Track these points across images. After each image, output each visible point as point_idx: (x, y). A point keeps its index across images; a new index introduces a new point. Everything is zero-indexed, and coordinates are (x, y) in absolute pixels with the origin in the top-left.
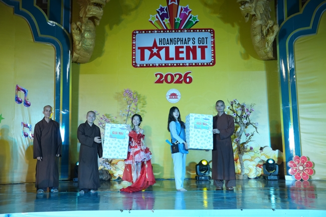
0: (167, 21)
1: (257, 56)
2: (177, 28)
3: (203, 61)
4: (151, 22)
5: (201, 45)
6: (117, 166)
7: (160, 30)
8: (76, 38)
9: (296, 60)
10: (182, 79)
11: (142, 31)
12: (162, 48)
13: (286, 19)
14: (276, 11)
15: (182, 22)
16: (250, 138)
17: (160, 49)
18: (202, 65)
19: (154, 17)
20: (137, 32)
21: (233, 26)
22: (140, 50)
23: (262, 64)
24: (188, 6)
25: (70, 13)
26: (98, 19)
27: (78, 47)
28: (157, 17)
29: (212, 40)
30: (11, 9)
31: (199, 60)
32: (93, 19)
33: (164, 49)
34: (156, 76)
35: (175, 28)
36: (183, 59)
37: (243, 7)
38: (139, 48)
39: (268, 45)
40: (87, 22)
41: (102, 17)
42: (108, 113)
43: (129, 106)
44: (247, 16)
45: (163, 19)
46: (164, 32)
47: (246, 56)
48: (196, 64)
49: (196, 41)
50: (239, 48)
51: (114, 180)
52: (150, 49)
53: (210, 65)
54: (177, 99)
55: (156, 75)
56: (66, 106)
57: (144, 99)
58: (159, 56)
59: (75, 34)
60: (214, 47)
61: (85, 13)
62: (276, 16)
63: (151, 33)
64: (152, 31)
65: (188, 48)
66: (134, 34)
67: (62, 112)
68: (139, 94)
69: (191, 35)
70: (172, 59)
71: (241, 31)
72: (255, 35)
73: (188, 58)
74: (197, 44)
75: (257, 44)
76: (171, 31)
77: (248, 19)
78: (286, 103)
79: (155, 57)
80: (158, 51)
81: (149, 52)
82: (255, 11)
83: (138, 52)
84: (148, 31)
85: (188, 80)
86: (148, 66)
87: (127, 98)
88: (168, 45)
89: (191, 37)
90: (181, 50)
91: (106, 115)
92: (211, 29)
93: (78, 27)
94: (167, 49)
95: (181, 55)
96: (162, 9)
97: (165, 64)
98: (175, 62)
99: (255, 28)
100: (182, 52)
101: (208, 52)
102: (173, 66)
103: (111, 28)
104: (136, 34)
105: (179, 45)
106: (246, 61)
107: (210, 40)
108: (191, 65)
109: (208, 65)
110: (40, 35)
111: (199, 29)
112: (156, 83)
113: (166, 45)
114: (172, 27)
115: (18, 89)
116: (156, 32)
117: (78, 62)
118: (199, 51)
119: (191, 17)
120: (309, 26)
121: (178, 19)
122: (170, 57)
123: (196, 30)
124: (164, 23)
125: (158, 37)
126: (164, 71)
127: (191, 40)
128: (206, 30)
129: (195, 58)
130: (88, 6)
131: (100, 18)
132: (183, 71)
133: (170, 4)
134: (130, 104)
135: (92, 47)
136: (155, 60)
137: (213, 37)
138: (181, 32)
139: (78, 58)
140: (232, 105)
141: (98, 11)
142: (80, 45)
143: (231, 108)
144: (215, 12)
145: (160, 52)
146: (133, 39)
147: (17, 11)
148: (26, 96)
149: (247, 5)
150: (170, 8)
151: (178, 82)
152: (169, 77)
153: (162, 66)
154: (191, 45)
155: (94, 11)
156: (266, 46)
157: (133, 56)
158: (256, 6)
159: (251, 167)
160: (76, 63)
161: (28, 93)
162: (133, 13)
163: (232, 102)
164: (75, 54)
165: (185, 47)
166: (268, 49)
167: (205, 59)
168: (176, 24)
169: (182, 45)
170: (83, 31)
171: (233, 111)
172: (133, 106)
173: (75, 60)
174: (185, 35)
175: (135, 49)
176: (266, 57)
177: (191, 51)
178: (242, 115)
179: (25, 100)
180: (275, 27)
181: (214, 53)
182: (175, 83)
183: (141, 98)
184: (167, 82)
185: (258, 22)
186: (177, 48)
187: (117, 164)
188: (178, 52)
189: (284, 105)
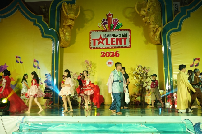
0: (106, 26)
1: (152, 43)
2: (112, 29)
3: (125, 45)
4: (99, 26)
5: (124, 37)
7: (103, 30)
8: (62, 35)
9: (171, 44)
10: (114, 54)
11: (94, 31)
12: (104, 39)
13: (167, 23)
14: (161, 20)
15: (114, 26)
16: (148, 84)
17: (103, 39)
18: (124, 48)
19: (100, 24)
20: (92, 32)
21: (140, 27)
22: (93, 41)
23: (155, 46)
24: (117, 18)
25: (59, 23)
26: (72, 26)
27: (62, 40)
28: (102, 24)
29: (130, 35)
30: (32, 23)
31: (123, 45)
32: (70, 26)
33: (105, 40)
35: (111, 29)
36: (115, 44)
37: (144, 18)
38: (93, 39)
39: (156, 37)
40: (67, 28)
41: (74, 25)
42: (78, 72)
44: (146, 23)
45: (105, 25)
46: (105, 31)
47: (146, 43)
48: (121, 47)
49: (121, 35)
50: (143, 39)
52: (98, 40)
53: (128, 47)
54: (111, 65)
55: (101, 53)
56: (57, 69)
57: (95, 65)
58: (103, 44)
59: (61, 33)
60: (130, 39)
61: (66, 23)
62: (162, 22)
63: (99, 32)
64: (99, 31)
65: (117, 39)
66: (90, 33)
67: (55, 72)
68: (93, 62)
69: (119, 32)
70: (109, 45)
71: (144, 30)
72: (150, 32)
73: (117, 44)
74: (122, 37)
75: (152, 37)
76: (109, 31)
77: (146, 24)
78: (166, 66)
79: (101, 44)
80: (102, 41)
81: (98, 41)
82: (150, 20)
83: (92, 41)
84: (97, 31)
85: (117, 55)
86: (97, 48)
87: (86, 64)
88: (107, 38)
89: (119, 33)
90: (114, 40)
91: (77, 73)
92: (129, 29)
93: (62, 30)
94: (107, 40)
95: (114, 43)
96: (104, 20)
97: (106, 47)
98: (111, 46)
99: (150, 29)
100: (114, 41)
101: (127, 41)
102: (110, 48)
103: (79, 30)
104: (91, 32)
105: (113, 37)
106: (147, 45)
107: (128, 35)
108: (119, 47)
109: (127, 47)
110: (45, 35)
111: (123, 30)
112: (101, 56)
113: (106, 38)
114: (109, 28)
115: (35, 61)
116: (101, 31)
117: (63, 47)
118: (123, 40)
119: (119, 24)
120: (177, 27)
121: (112, 25)
122: (108, 43)
123: (121, 30)
124: (105, 27)
125: (102, 34)
126: (105, 51)
127: (119, 35)
128: (126, 30)
129: (121, 44)
130: (67, 20)
131: (73, 25)
132: (114, 50)
133: (108, 17)
134: (88, 67)
135: (69, 40)
136: (101, 45)
137: (130, 33)
138: (114, 31)
139: (63, 45)
140: (139, 67)
141: (72, 22)
142: (63, 39)
143: (138, 69)
144: (131, 21)
145: (104, 41)
146: (90, 35)
147: (35, 24)
148: (38, 64)
149: (145, 17)
150: (108, 19)
151: (112, 56)
152: (108, 54)
153: (104, 48)
154: (119, 37)
155: (70, 22)
156: (155, 38)
157: (90, 43)
158: (150, 18)
159: (149, 99)
160: (62, 47)
161: (39, 63)
162: (90, 22)
163: (138, 66)
164: (61, 43)
165: (116, 39)
166: (157, 39)
167: (125, 44)
168: (111, 27)
169: (114, 38)
170: (64, 32)
171: (139, 70)
172: (89, 68)
173: (61, 46)
174: (116, 33)
175: (91, 40)
176: (156, 43)
177: (119, 40)
178: (144, 73)
179: (38, 66)
180: (159, 28)
181: (130, 41)
183: (94, 64)
184: (107, 56)
185: (152, 26)
186: (112, 39)
188: (112, 41)
189: (165, 67)
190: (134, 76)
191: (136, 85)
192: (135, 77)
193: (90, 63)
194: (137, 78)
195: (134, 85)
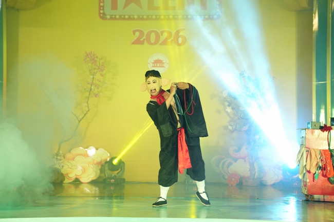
6: (73, 162)
10: (172, 38)
23: (292, 16)
34: (134, 34)
42: (62, 87)
43: (92, 77)
51: (69, 183)
55: (134, 32)
57: (115, 67)
68: (108, 59)
78: (321, 76)
85: (180, 40)
87: (90, 64)
112: (133, 43)
117: (16, 7)
126: (146, 27)
132: (173, 27)
134: (94, 74)
151: (166, 43)
152: (153, 35)
159: (266, 168)
172: (98, 76)
173: (12, 5)
176: (297, 6)
182: (161, 44)
183: (111, 66)
184: (149, 43)
187: (73, 159)
189: (318, 80)
190: (227, 104)
191: (230, 128)
192: (229, 106)
193: (101, 61)
194: (233, 108)
195: (226, 128)
